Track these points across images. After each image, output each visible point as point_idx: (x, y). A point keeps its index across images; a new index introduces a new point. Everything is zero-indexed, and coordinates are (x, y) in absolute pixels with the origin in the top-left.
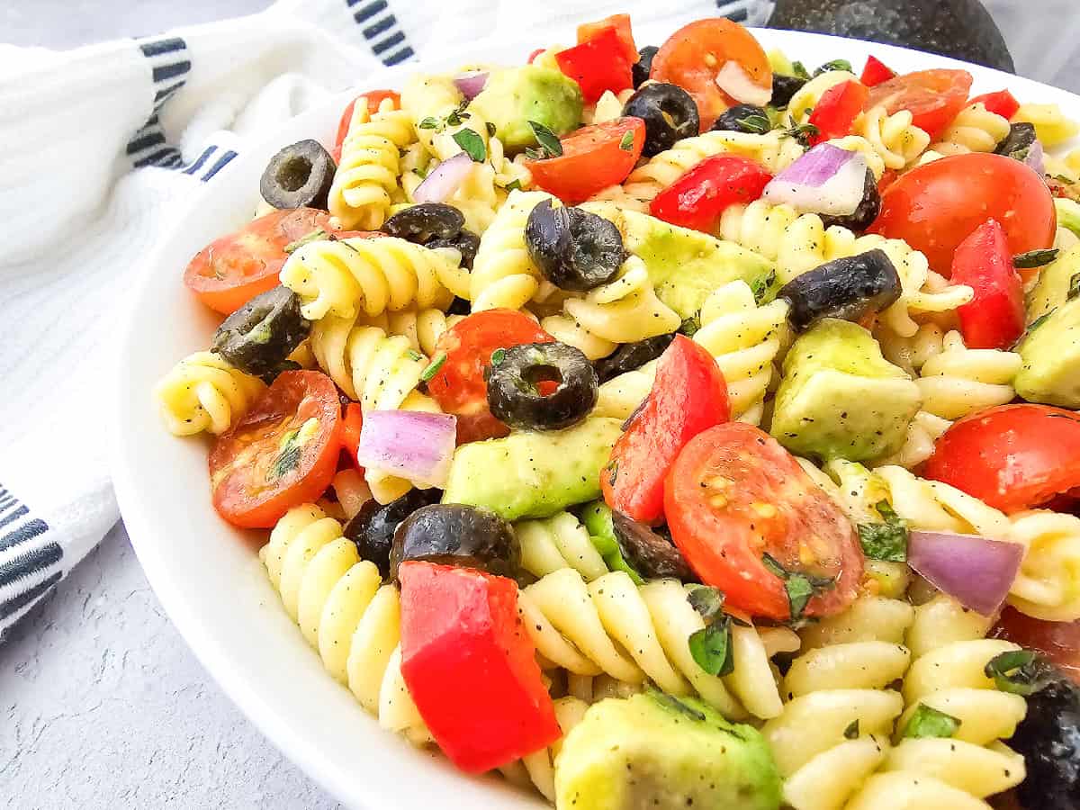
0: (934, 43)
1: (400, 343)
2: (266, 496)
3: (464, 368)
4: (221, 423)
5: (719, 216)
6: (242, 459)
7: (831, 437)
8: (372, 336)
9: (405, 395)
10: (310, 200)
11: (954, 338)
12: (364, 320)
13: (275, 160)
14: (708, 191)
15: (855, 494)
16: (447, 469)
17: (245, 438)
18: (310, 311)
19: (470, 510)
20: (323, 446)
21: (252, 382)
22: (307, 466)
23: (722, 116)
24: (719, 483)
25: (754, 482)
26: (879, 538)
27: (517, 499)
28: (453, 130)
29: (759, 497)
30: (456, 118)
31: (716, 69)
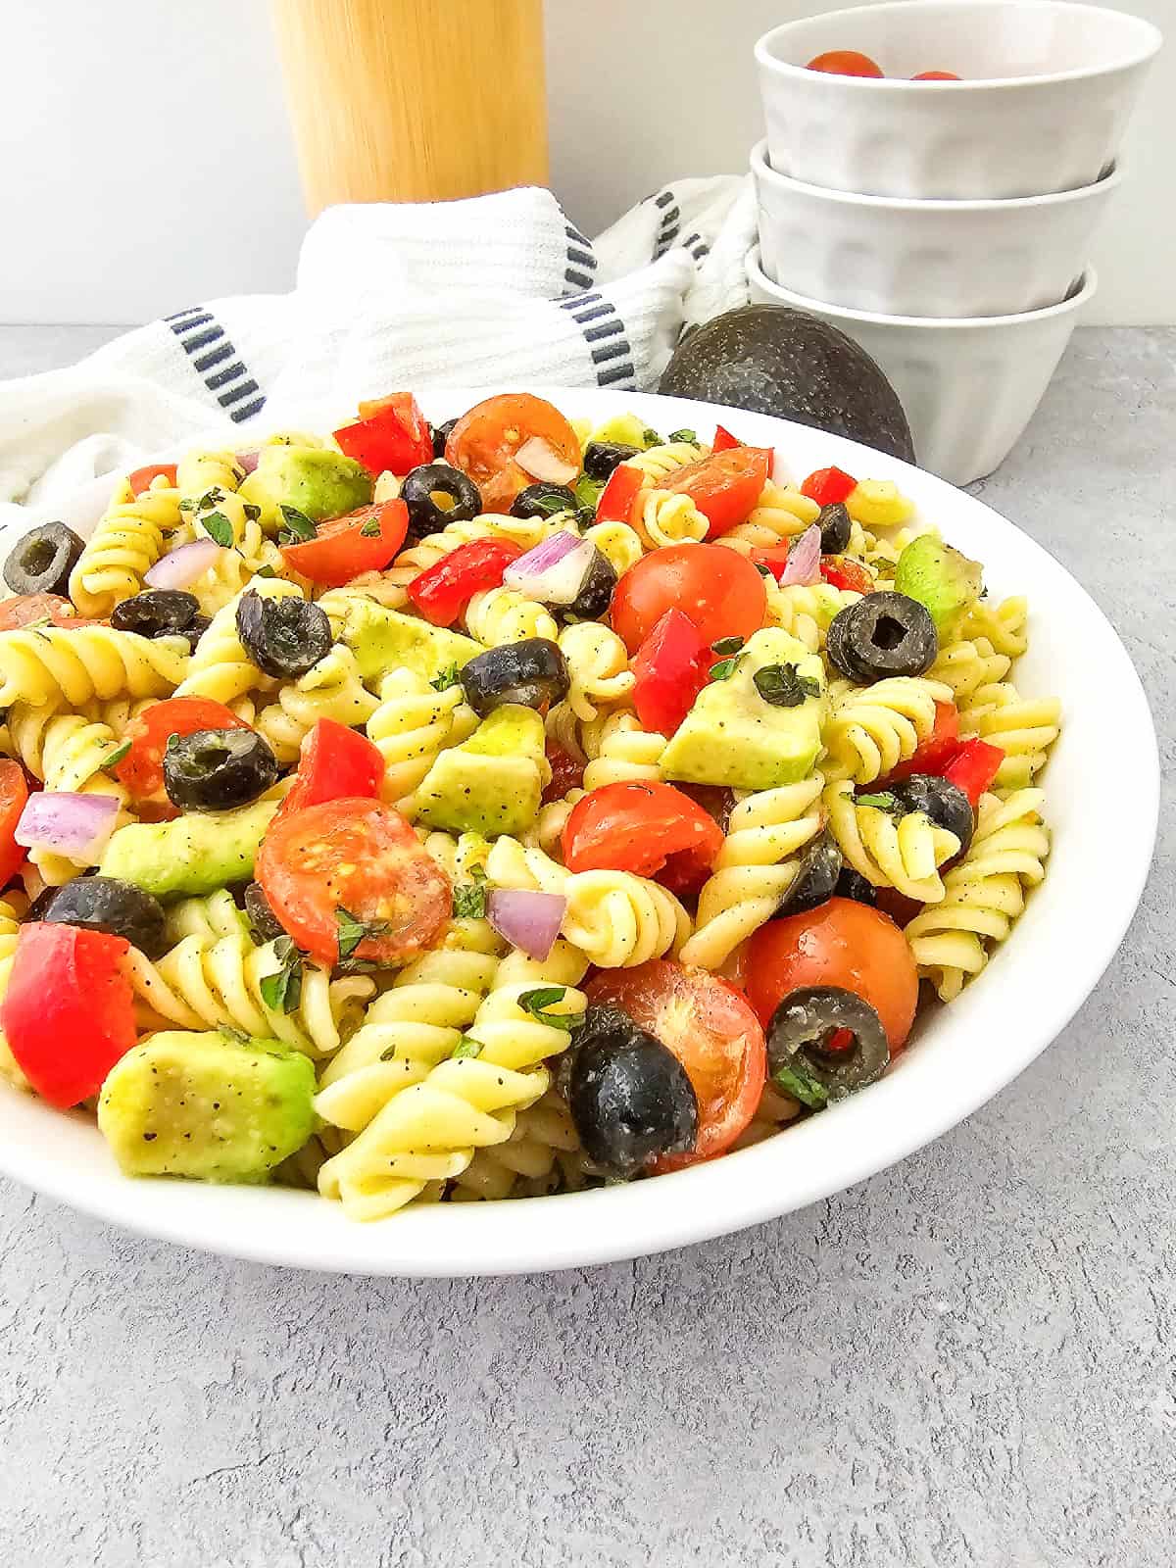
1: (98, 730)
3: (152, 753)
5: (466, 602)
7: (462, 812)
8: (68, 724)
9: (84, 779)
10: (51, 585)
11: (626, 721)
12: (66, 707)
13: (21, 542)
14: (446, 578)
15: (459, 860)
16: (102, 847)
19: (111, 881)
23: (521, 495)
24: (317, 849)
25: (356, 848)
26: (468, 898)
27: (166, 874)
28: (205, 513)
29: (351, 858)
30: (208, 501)
31: (517, 446)
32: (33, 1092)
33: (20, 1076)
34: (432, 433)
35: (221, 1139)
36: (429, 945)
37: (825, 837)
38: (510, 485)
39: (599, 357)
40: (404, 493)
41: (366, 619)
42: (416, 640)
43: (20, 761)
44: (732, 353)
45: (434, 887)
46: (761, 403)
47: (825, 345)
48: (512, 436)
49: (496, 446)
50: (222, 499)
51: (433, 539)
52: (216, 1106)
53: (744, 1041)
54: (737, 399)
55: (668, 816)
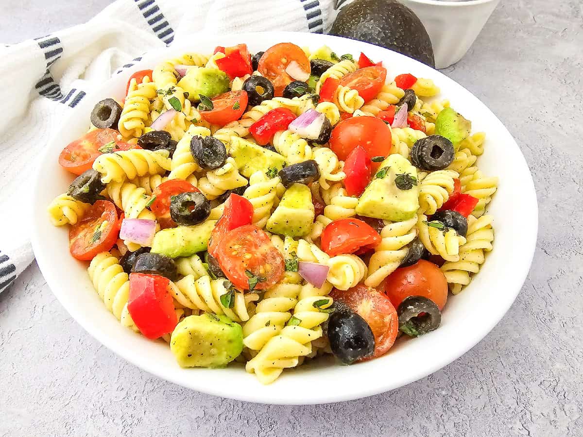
0: (395, 43)
1: (141, 191)
2: (88, 250)
3: (164, 201)
4: (73, 220)
5: (273, 135)
6: (81, 234)
7: (285, 229)
8: (130, 188)
9: (139, 212)
10: (111, 125)
12: (128, 181)
13: (96, 106)
14: (266, 127)
15: (286, 249)
16: (152, 240)
17: (83, 226)
18: (104, 180)
19: (157, 255)
20: (109, 231)
21: (86, 205)
22: (103, 237)
23: (288, 86)
24: (236, 247)
25: (249, 246)
26: (291, 264)
27: (176, 251)
28: (169, 97)
29: (249, 251)
30: (170, 92)
31: (286, 65)
32: (139, 332)
33: (136, 328)
34: (252, 58)
35: (213, 355)
36: (278, 282)
37: (417, 240)
38: (283, 81)
39: (309, 17)
40: (245, 88)
41: (238, 146)
42: (258, 154)
43: (112, 201)
44: (365, 18)
45: (278, 260)
46: (377, 40)
47: (403, 16)
48: (284, 60)
49: (278, 65)
50: (175, 91)
51: (257, 107)
52: (211, 344)
53: (390, 316)
54: (366, 38)
55: (365, 236)
